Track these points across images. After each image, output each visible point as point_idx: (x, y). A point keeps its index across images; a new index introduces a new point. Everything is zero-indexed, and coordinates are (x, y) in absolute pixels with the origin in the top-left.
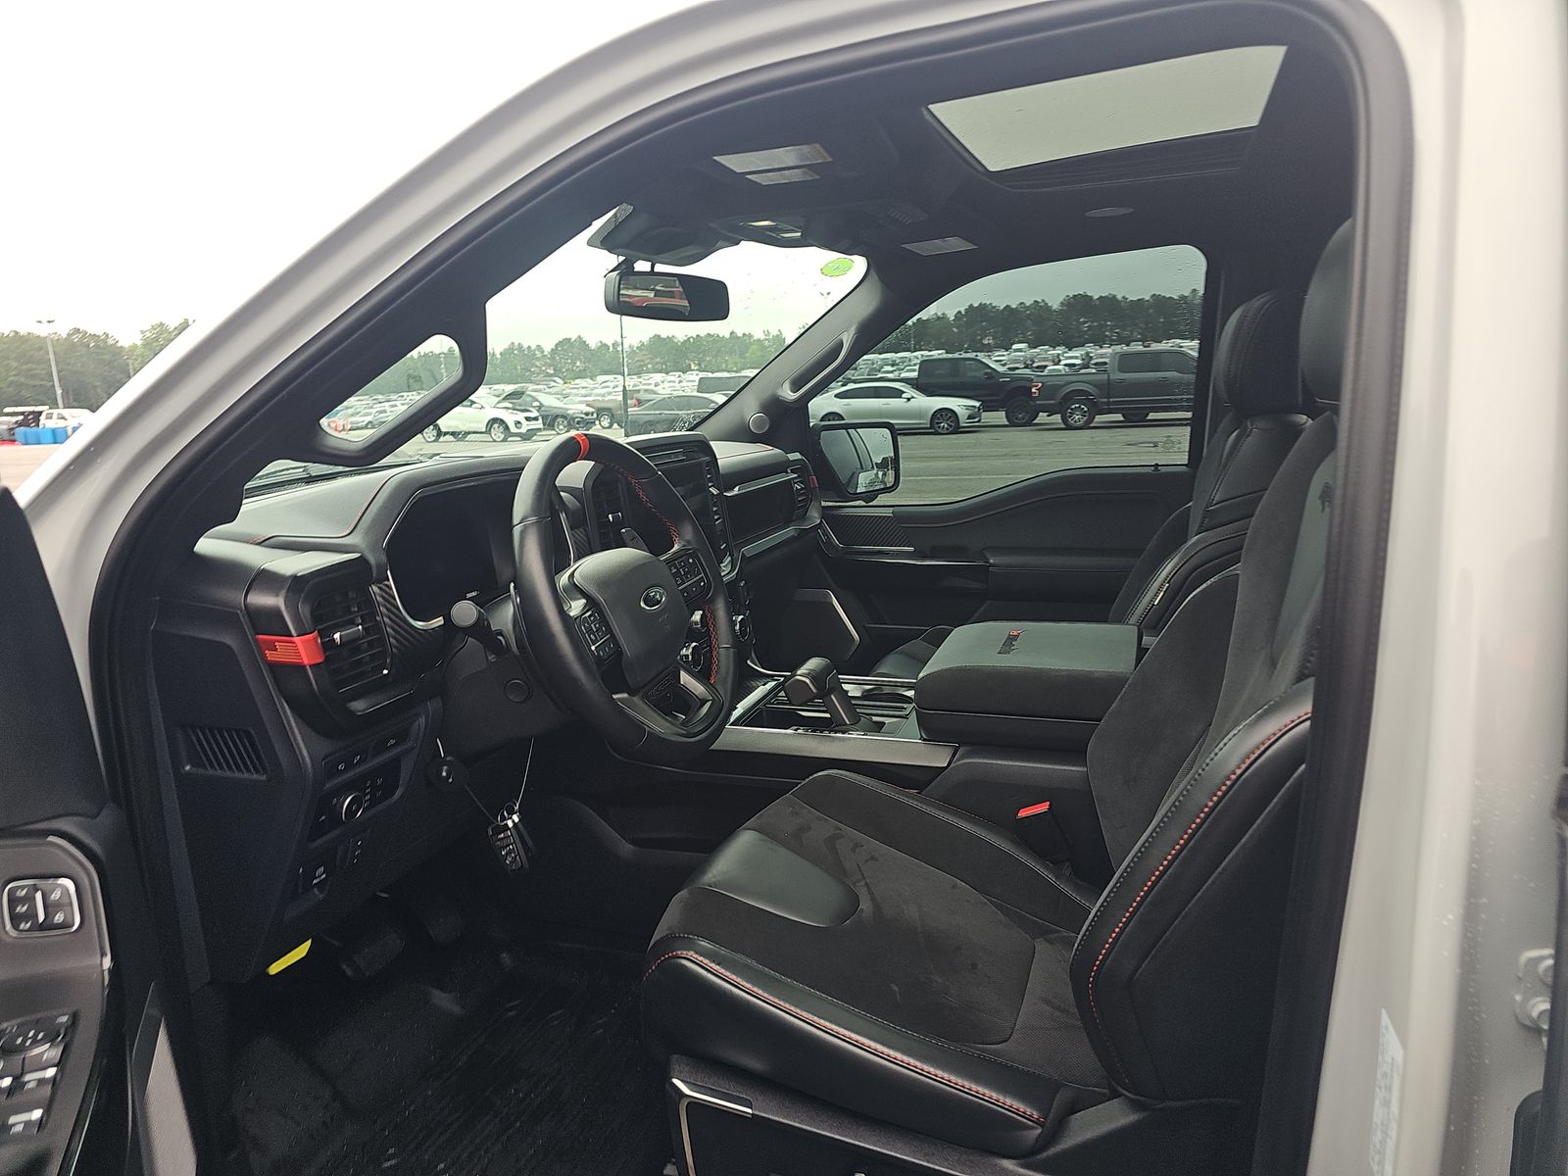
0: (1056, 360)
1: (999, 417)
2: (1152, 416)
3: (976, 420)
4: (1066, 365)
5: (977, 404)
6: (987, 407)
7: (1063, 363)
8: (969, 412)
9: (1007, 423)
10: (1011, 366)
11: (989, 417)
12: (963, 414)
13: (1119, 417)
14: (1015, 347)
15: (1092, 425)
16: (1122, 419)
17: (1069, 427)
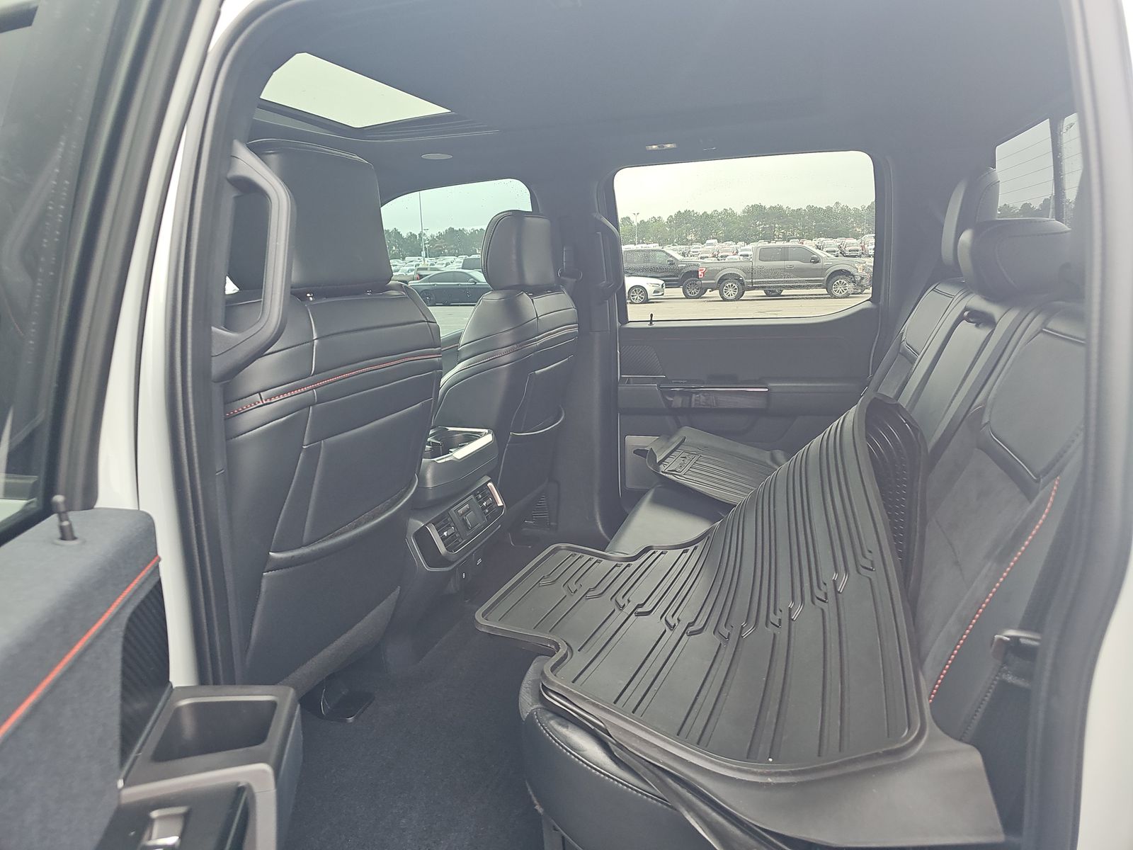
0: (735, 252)
1: (678, 292)
2: (785, 292)
3: (660, 294)
4: (741, 255)
5: (661, 282)
6: (669, 284)
7: (739, 254)
8: (654, 289)
9: (684, 296)
10: (702, 255)
11: (669, 292)
12: (650, 290)
13: (762, 293)
14: (708, 242)
15: (742, 298)
16: (765, 294)
17: (725, 300)
